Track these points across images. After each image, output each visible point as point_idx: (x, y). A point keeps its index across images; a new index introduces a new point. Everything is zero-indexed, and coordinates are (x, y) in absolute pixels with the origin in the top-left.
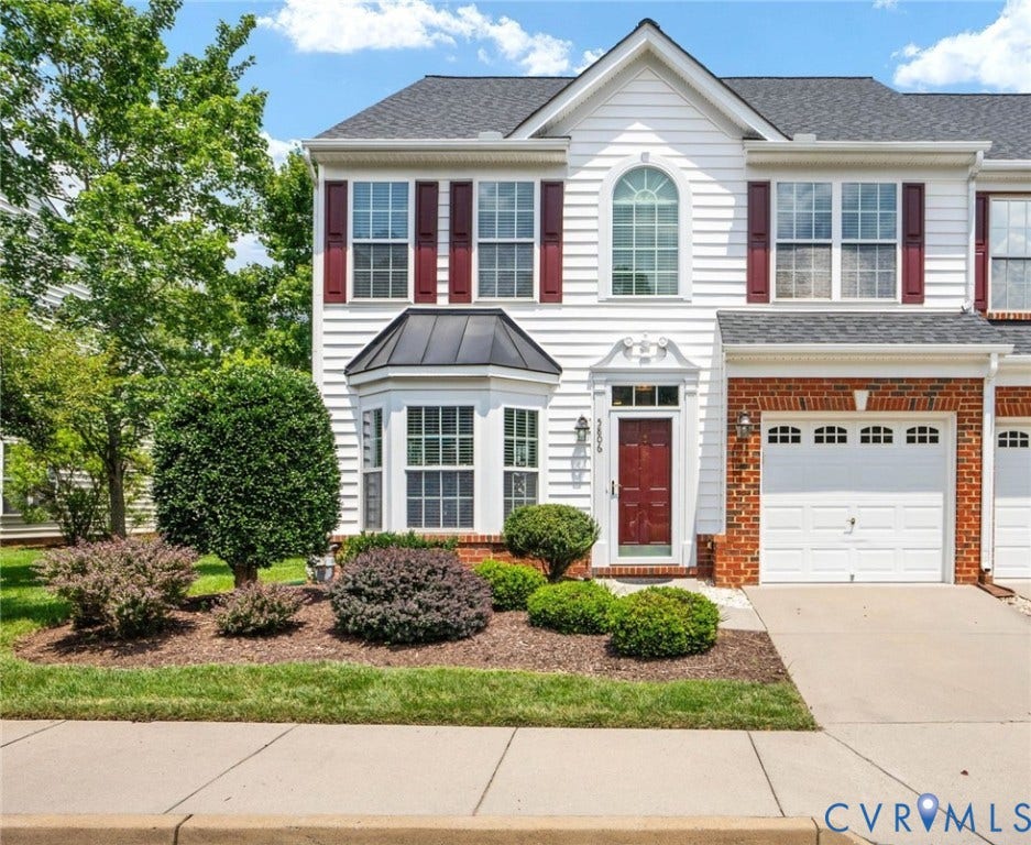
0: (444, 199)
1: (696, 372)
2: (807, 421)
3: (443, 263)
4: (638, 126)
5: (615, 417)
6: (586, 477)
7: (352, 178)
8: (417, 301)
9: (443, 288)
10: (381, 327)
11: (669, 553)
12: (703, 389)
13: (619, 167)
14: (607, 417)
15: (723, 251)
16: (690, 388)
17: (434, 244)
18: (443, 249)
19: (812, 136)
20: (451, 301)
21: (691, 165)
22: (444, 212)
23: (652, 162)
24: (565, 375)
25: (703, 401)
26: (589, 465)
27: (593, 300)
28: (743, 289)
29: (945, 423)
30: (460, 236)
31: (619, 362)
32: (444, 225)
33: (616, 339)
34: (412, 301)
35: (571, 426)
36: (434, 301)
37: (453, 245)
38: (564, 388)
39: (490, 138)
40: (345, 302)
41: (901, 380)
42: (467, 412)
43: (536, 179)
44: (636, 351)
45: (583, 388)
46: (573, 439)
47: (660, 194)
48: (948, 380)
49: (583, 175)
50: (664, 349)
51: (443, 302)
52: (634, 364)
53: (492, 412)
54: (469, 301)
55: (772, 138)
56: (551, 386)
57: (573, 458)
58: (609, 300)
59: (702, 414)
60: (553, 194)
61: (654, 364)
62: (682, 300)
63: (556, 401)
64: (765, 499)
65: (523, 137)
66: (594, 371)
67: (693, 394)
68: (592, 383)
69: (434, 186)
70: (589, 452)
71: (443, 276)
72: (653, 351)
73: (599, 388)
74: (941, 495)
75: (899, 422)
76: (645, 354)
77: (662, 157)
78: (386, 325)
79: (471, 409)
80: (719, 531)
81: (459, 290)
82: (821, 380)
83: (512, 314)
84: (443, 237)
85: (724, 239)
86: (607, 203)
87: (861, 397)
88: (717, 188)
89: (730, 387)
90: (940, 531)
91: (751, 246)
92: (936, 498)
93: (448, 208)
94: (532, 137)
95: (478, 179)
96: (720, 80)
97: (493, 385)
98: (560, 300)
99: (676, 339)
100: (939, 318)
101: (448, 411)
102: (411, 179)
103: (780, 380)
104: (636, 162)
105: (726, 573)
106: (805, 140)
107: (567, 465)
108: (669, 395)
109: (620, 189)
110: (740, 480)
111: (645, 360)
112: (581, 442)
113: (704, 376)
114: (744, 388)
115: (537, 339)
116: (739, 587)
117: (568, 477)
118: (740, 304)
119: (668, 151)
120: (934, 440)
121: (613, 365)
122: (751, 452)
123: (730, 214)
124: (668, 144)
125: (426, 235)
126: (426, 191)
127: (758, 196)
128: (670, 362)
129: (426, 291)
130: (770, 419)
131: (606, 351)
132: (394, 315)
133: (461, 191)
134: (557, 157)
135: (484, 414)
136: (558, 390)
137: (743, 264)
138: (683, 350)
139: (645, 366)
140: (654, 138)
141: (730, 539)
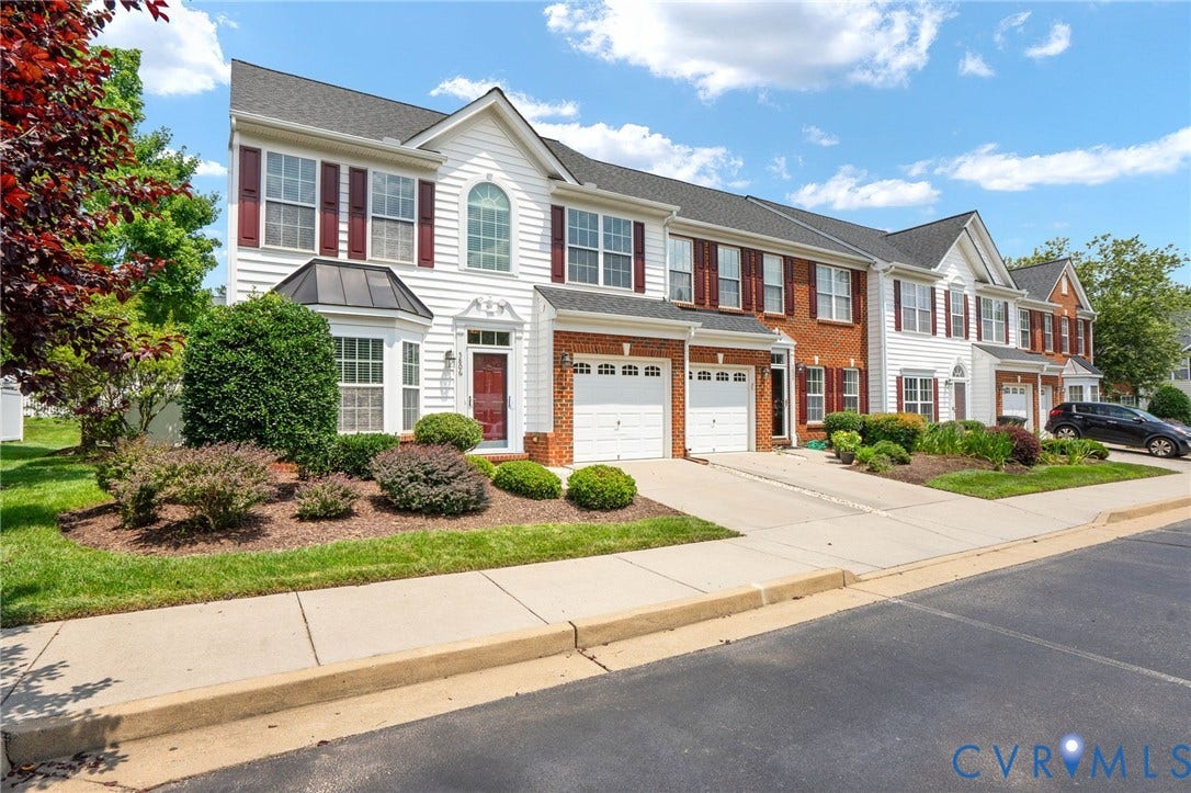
0: (344, 179)
1: (522, 324)
2: (594, 360)
3: (343, 227)
4: (484, 155)
5: (471, 351)
6: (451, 393)
7: (265, 149)
8: (321, 254)
9: (343, 247)
10: (291, 271)
11: (506, 446)
12: (526, 335)
13: (473, 180)
14: (466, 353)
15: (537, 247)
16: (518, 335)
17: (336, 212)
18: (344, 217)
19: (595, 185)
20: (349, 257)
21: (517, 187)
22: (344, 189)
23: (494, 180)
24: (435, 320)
25: (526, 344)
26: (452, 385)
27: (455, 269)
28: (549, 273)
29: (665, 365)
30: (358, 209)
31: (473, 314)
32: (344, 198)
33: (472, 297)
34: (318, 253)
35: (442, 357)
36: (337, 256)
37: (352, 215)
38: (435, 329)
39: (391, 143)
40: (258, 247)
41: (646, 338)
42: (378, 343)
43: (416, 178)
44: (484, 307)
45: (448, 330)
46: (442, 366)
47: (498, 203)
48: (668, 340)
49: (447, 180)
50: (502, 307)
51: (343, 257)
52: (483, 316)
53: (396, 344)
54: (365, 259)
55: (570, 181)
56: (426, 327)
57: (441, 380)
58: (466, 270)
59: (526, 352)
60: (427, 190)
61: (496, 317)
62: (513, 276)
63: (429, 338)
64: (576, 409)
65: (413, 147)
66: (456, 319)
67: (520, 338)
68: (455, 326)
69: (336, 168)
70: (452, 375)
71: (343, 237)
72: (494, 308)
73: (459, 330)
74: (661, 407)
75: (642, 363)
76: (490, 310)
77: (499, 178)
78: (296, 269)
79: (381, 341)
80: (549, 430)
81: (357, 248)
82: (605, 335)
83: (398, 272)
84: (344, 208)
85: (538, 239)
86: (464, 203)
87: (627, 347)
88: (533, 206)
89: (555, 337)
90: (661, 428)
91: (554, 246)
92: (659, 408)
93: (348, 187)
94: (419, 148)
95: (372, 169)
96: (541, 139)
97: (397, 325)
98: (433, 267)
99: (511, 301)
100: (654, 303)
101: (364, 342)
102: (318, 159)
103: (584, 334)
104: (485, 180)
105: (555, 457)
106: (590, 187)
107: (437, 384)
108: (503, 339)
109: (473, 195)
110: (562, 397)
111: (492, 313)
112: (448, 367)
113: (527, 327)
114: (563, 337)
115: (416, 292)
116: (562, 466)
117: (438, 393)
118: (547, 282)
119: (504, 175)
120: (658, 374)
121: (470, 315)
122: (568, 378)
123: (541, 223)
124: (504, 171)
125: (330, 204)
126: (331, 172)
127: (557, 214)
128: (506, 316)
129: (329, 245)
130: (578, 358)
131: (466, 305)
132: (303, 263)
133: (359, 177)
134: (432, 165)
135: (390, 346)
136: (430, 330)
137: (549, 257)
138: (515, 309)
139: (490, 318)
140: (494, 165)
141: (557, 435)
